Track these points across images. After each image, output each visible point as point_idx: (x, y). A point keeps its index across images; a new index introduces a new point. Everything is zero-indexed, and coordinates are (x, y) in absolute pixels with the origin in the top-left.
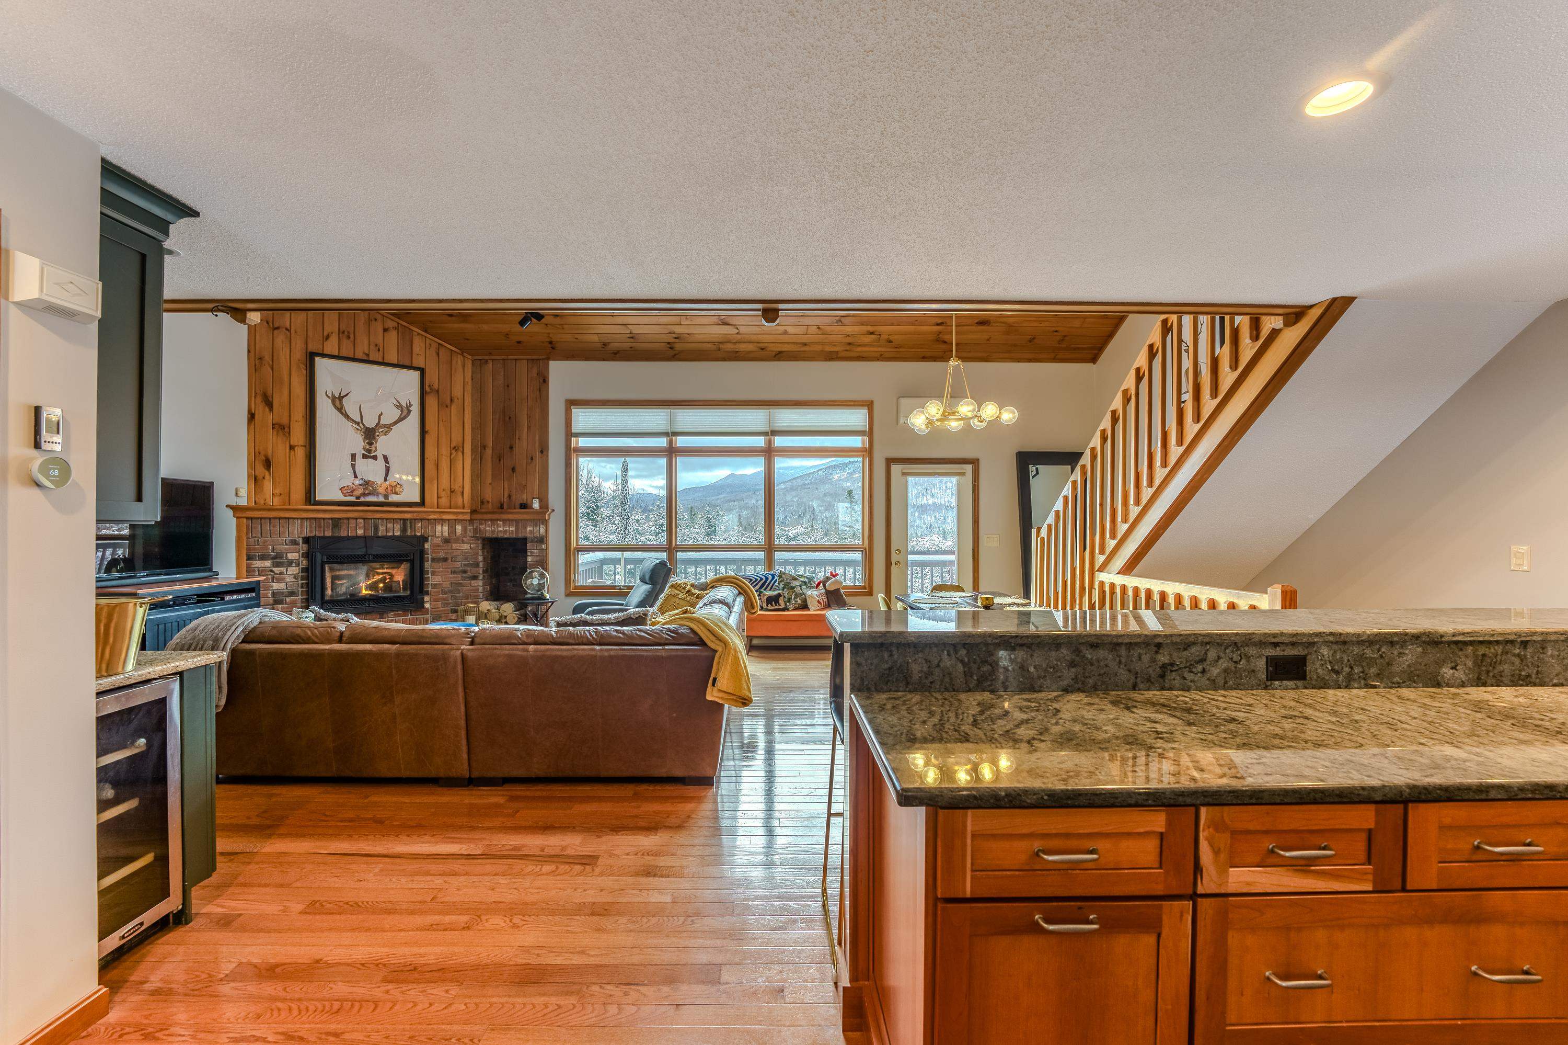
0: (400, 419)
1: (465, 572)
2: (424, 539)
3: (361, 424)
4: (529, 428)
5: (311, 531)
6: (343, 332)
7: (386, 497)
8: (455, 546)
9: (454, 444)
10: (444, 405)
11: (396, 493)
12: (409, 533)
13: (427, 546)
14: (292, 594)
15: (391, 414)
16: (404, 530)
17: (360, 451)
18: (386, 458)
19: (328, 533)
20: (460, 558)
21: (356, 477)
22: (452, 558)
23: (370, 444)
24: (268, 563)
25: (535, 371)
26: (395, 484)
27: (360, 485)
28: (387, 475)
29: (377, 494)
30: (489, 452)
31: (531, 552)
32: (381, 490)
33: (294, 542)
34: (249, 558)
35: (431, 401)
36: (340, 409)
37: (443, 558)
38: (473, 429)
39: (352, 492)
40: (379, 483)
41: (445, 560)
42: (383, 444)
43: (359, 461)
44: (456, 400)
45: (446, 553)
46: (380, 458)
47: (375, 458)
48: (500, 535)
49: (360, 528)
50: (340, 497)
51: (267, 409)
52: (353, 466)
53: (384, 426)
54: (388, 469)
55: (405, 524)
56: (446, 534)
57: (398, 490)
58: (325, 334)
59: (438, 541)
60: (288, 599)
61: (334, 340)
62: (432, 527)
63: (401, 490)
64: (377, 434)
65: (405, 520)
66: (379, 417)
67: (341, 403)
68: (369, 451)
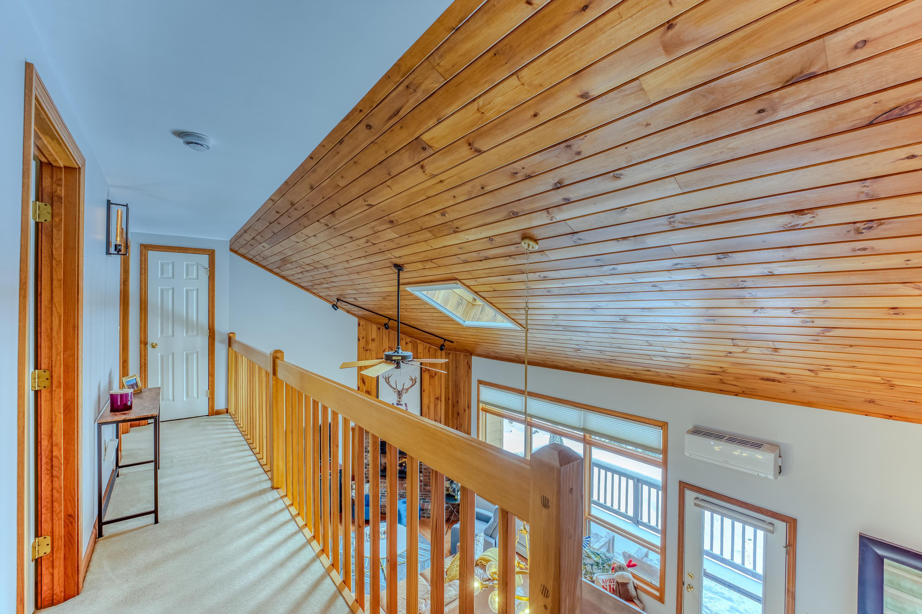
0: (412, 386)
3: (396, 389)
4: (464, 392)
9: (437, 396)
10: (431, 377)
15: (408, 383)
17: (395, 401)
18: (406, 404)
25: (466, 361)
30: (450, 402)
35: (426, 376)
36: (388, 383)
38: (445, 388)
42: (405, 398)
44: (437, 374)
46: (404, 405)
47: (401, 405)
51: (364, 385)
53: (406, 390)
64: (402, 393)
66: (403, 385)
67: (389, 380)
68: (399, 402)
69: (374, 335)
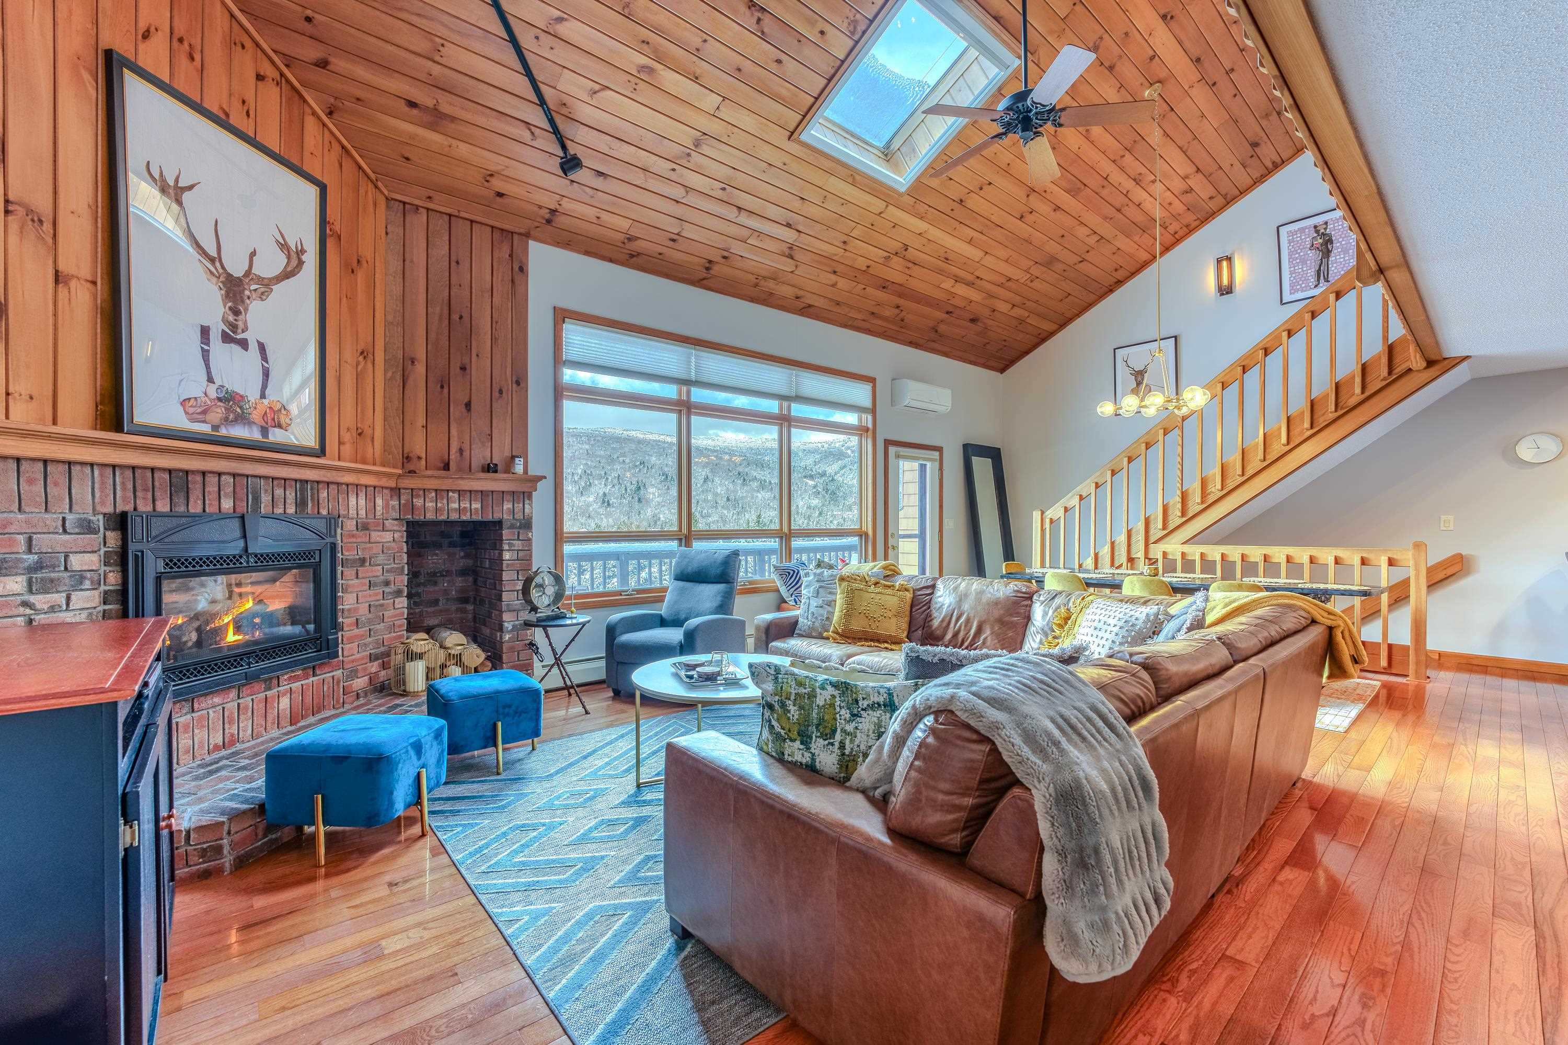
1: (387, 583)
2: (333, 522)
3: (218, 264)
4: (494, 340)
5: (124, 500)
6: (181, 40)
7: (264, 431)
8: (374, 536)
9: (360, 346)
11: (279, 426)
12: (310, 509)
13: (338, 535)
15: (271, 260)
16: (302, 503)
17: (217, 323)
18: (262, 347)
19: (162, 505)
20: (381, 559)
21: (210, 380)
22: (370, 559)
23: (236, 313)
25: (504, 252)
26: (278, 406)
27: (219, 399)
28: (264, 387)
29: (250, 423)
31: (510, 545)
32: (256, 416)
35: (332, 254)
36: (178, 216)
37: (359, 559)
38: (389, 323)
39: (204, 412)
40: (251, 399)
41: (361, 562)
42: (257, 319)
43: (217, 346)
44: (364, 263)
45: (362, 550)
46: (253, 346)
47: (244, 344)
48: (454, 517)
49: (226, 495)
50: (179, 420)
52: (205, 355)
53: (260, 280)
54: (266, 374)
55: (303, 490)
56: (362, 513)
57: (283, 420)
58: (142, 26)
59: (352, 526)
61: (160, 44)
62: (343, 499)
63: (288, 421)
64: (247, 293)
65: (300, 483)
66: (252, 258)
68: (234, 327)
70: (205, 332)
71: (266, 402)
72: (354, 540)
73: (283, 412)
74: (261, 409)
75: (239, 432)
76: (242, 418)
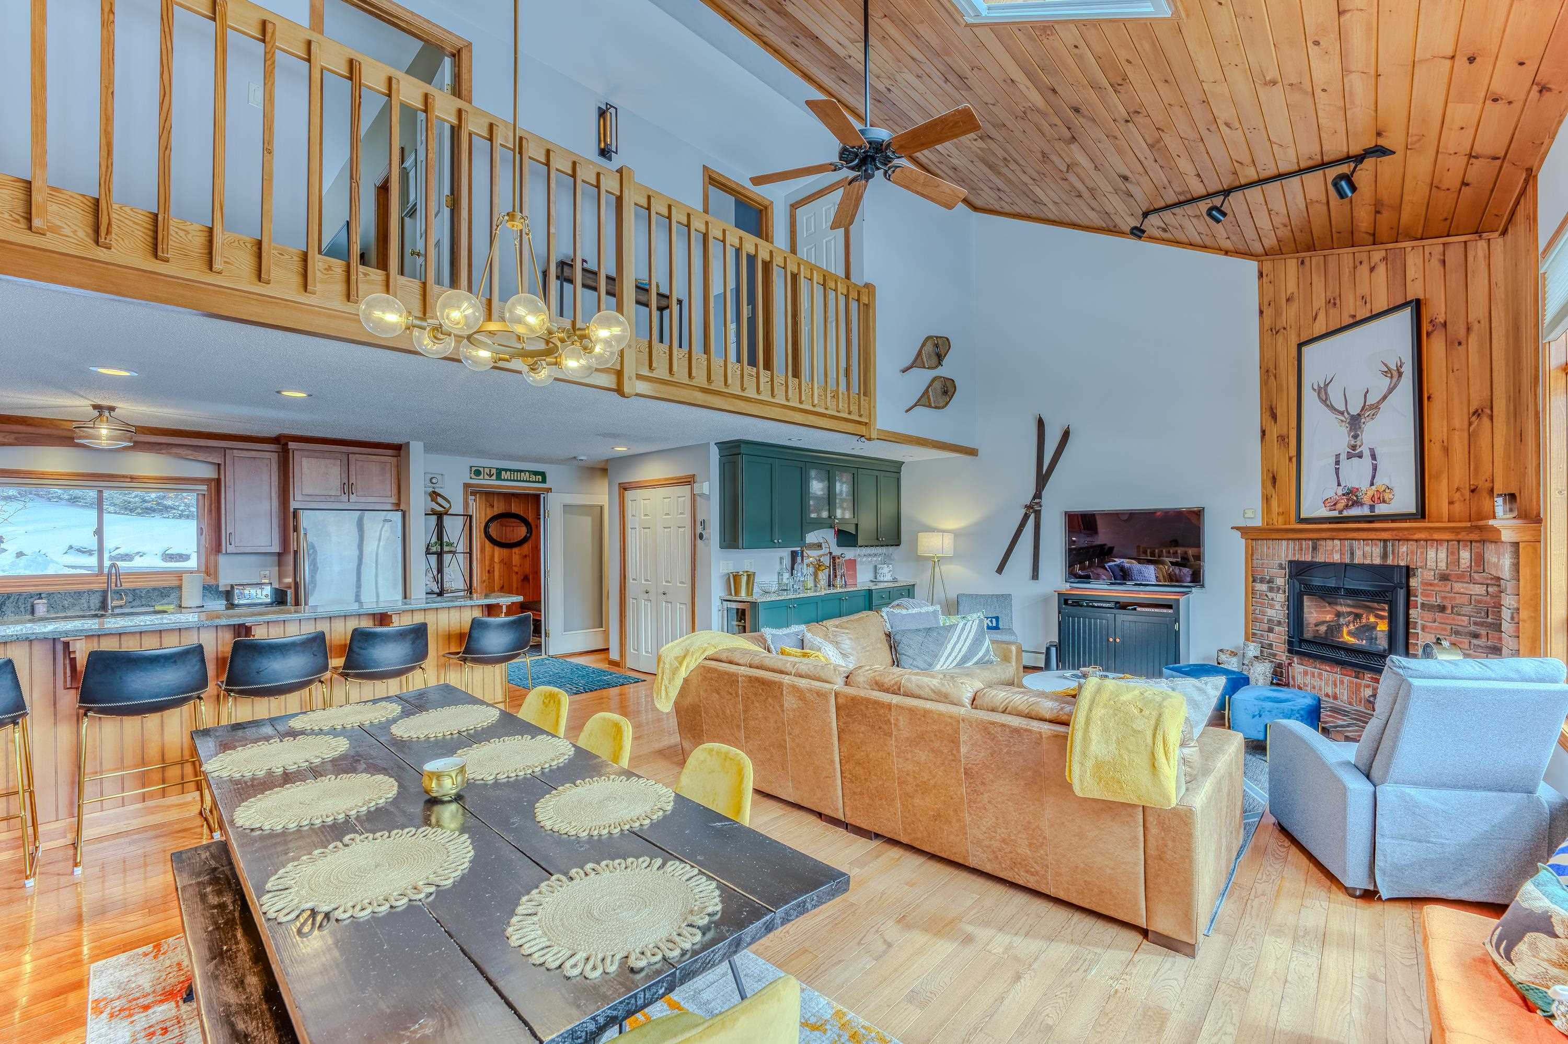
0: (1391, 390)
2: (1408, 572)
3: (1346, 414)
5: (1294, 554)
6: (1330, 303)
7: (1372, 508)
8: (1458, 587)
9: (1474, 405)
10: (1454, 343)
11: (1384, 501)
12: (1390, 562)
13: (1413, 582)
14: (1279, 623)
15: (1379, 387)
16: (1385, 556)
17: (1343, 449)
18: (1373, 453)
19: (1308, 558)
21: (1339, 485)
22: (1452, 607)
23: (1355, 437)
24: (1264, 587)
26: (1383, 488)
27: (1344, 495)
28: (1374, 477)
29: (1362, 505)
32: (1366, 500)
33: (1281, 567)
34: (1254, 581)
35: (1436, 348)
36: (1325, 400)
37: (1439, 605)
39: (1335, 504)
40: (1364, 489)
41: (1442, 609)
42: (1371, 433)
43: (1345, 464)
44: (1476, 326)
45: (1444, 598)
46: (1367, 453)
47: (1360, 456)
49: (1336, 552)
50: (1321, 512)
51: (1273, 423)
52: (1337, 470)
53: (1372, 407)
54: (1375, 468)
55: (1385, 548)
56: (1442, 565)
57: (1387, 496)
58: (1314, 312)
59: (1429, 576)
60: (1277, 629)
61: (1322, 317)
62: (1422, 553)
63: (1391, 496)
64: (1363, 420)
65: (1385, 541)
66: (1365, 396)
67: (1326, 393)
68: (1354, 447)
69: (1292, 287)
70: (1338, 456)
71: (1374, 488)
72: (1432, 588)
73: (1387, 491)
74: (1370, 493)
75: (1355, 512)
76: (1357, 503)
